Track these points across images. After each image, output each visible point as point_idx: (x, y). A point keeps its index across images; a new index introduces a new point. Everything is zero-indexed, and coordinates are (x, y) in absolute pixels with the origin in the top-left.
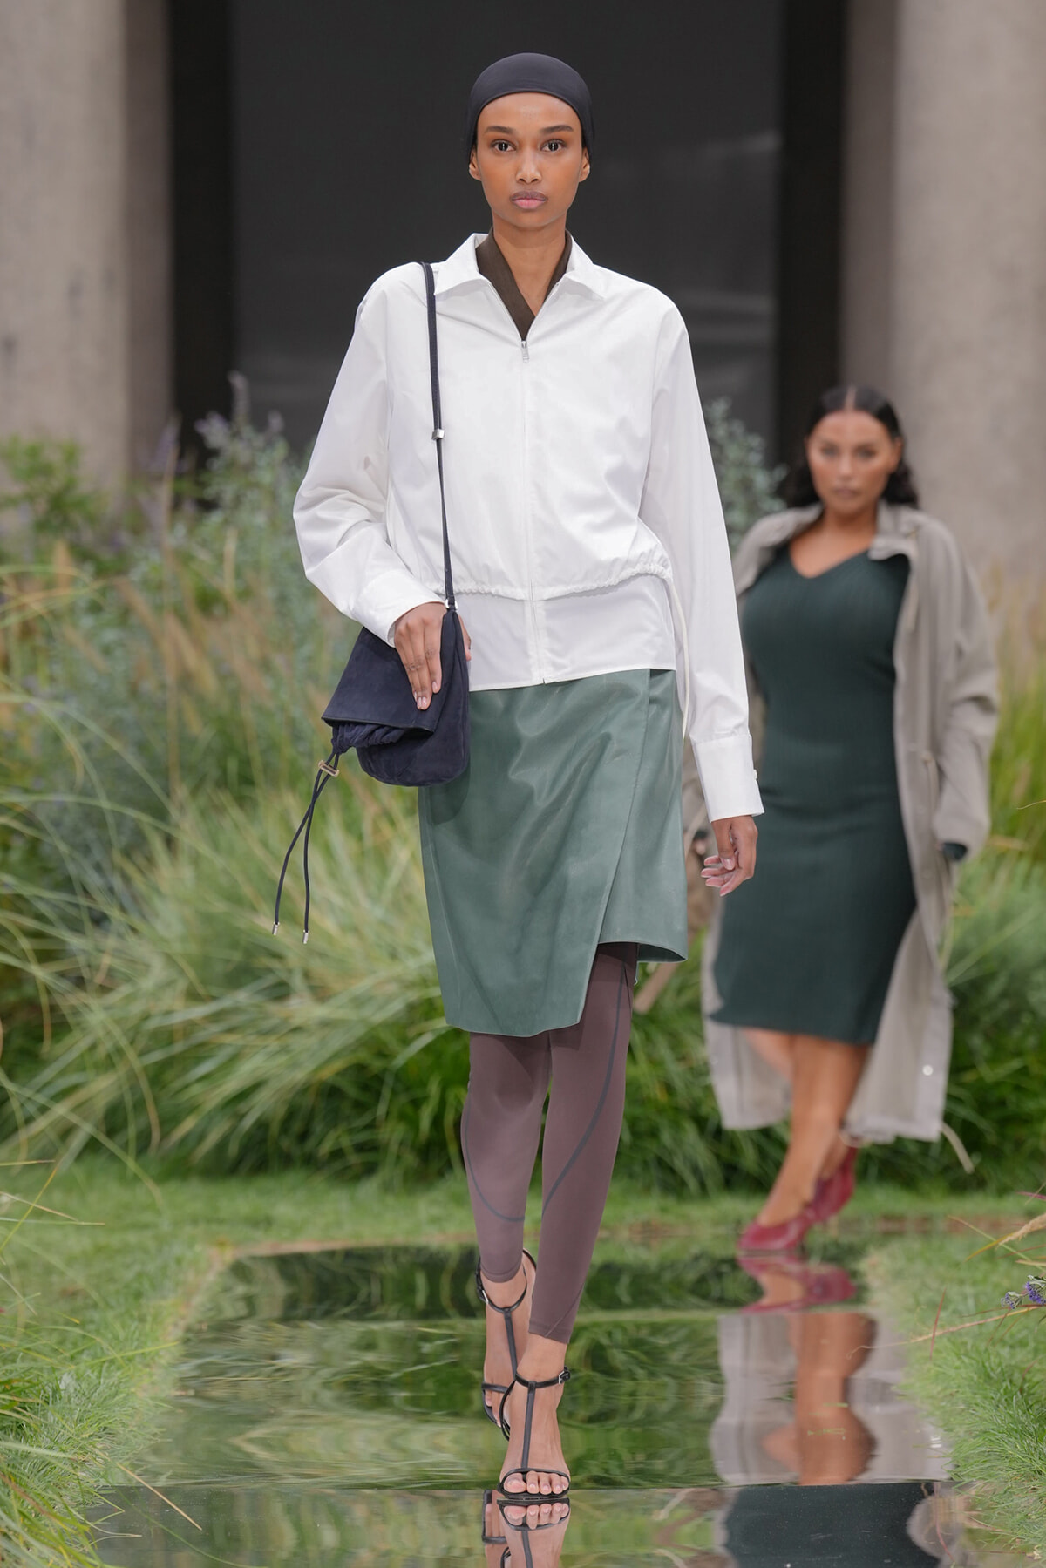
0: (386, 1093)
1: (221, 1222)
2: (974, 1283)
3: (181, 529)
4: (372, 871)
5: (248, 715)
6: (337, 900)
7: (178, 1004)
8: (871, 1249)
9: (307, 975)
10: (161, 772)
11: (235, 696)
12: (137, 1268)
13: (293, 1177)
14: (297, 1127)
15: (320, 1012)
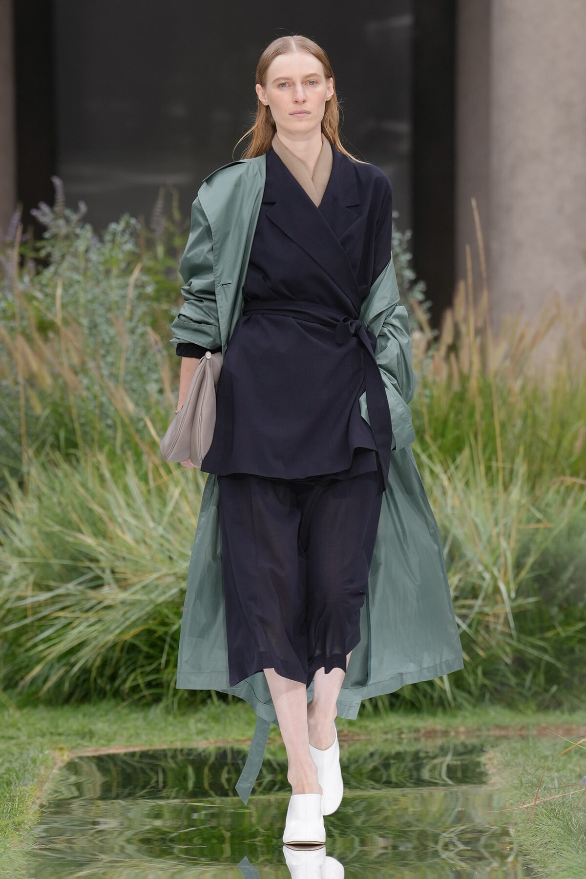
0: (167, 647)
1: (60, 734)
2: (558, 771)
3: (27, 279)
4: (155, 502)
5: (72, 400)
6: (132, 521)
7: (29, 593)
8: (487, 748)
9: (113, 572)
10: (18, 438)
11: (64, 388)
12: (7, 765)
13: (105, 705)
14: (108, 672)
15: (123, 596)
